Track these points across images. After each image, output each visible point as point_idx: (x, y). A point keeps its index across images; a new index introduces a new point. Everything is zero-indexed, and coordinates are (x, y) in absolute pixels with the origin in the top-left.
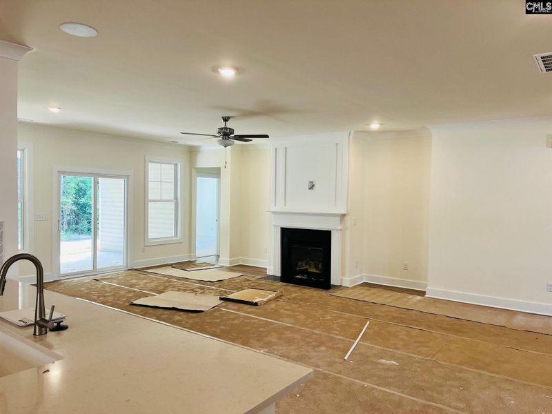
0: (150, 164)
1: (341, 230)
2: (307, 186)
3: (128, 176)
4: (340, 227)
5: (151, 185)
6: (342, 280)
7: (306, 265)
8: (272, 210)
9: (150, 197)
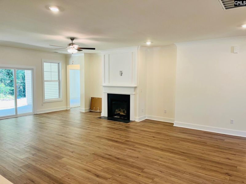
0: (44, 63)
1: (134, 94)
2: (119, 73)
3: (33, 69)
4: (133, 93)
5: (45, 74)
6: (135, 118)
7: (119, 111)
8: (103, 85)
9: (45, 79)
